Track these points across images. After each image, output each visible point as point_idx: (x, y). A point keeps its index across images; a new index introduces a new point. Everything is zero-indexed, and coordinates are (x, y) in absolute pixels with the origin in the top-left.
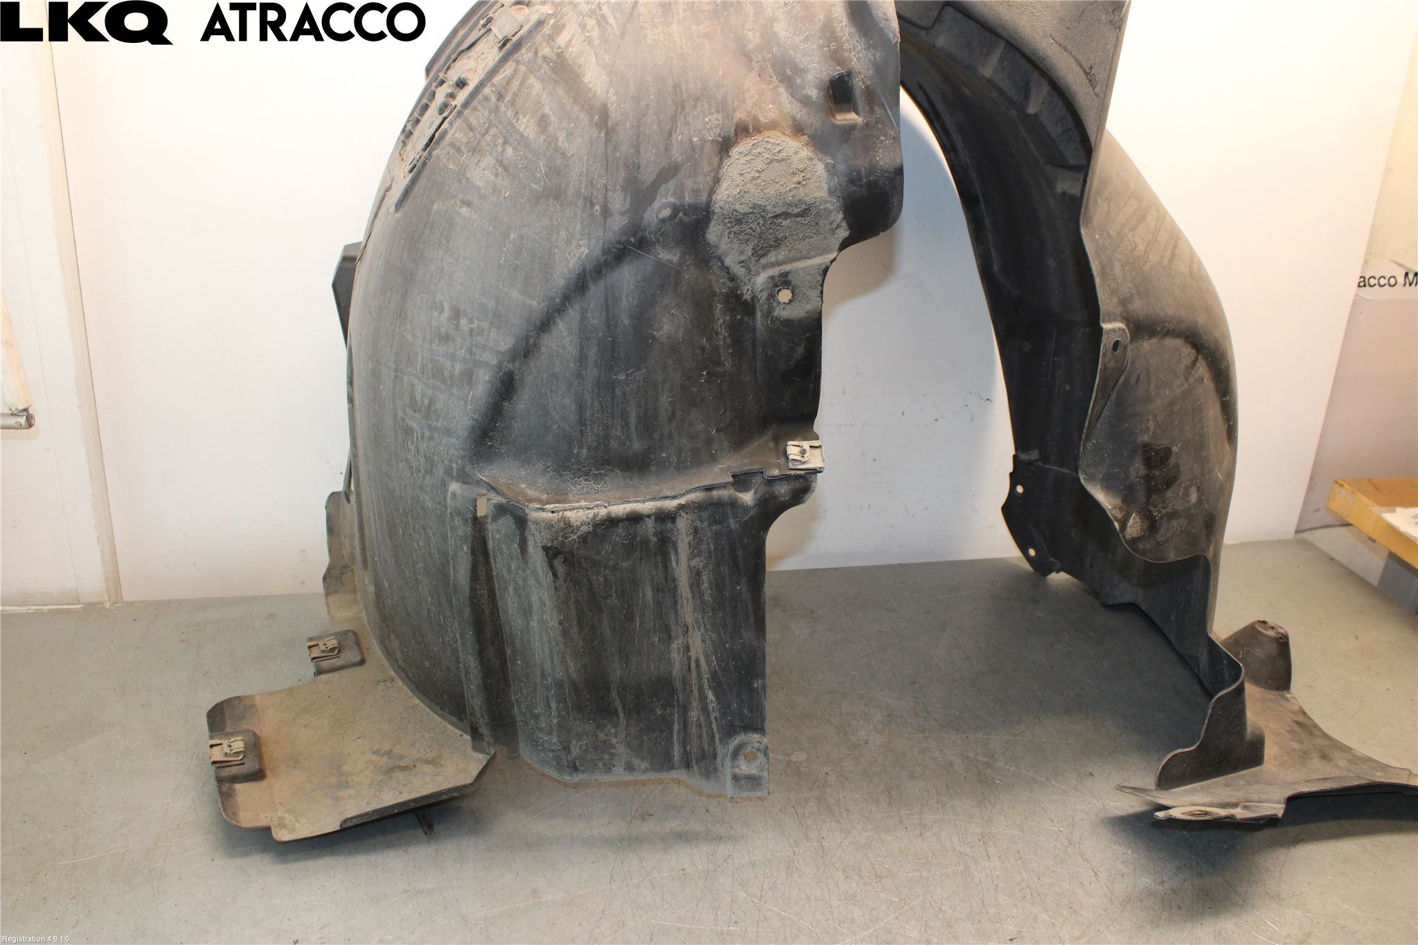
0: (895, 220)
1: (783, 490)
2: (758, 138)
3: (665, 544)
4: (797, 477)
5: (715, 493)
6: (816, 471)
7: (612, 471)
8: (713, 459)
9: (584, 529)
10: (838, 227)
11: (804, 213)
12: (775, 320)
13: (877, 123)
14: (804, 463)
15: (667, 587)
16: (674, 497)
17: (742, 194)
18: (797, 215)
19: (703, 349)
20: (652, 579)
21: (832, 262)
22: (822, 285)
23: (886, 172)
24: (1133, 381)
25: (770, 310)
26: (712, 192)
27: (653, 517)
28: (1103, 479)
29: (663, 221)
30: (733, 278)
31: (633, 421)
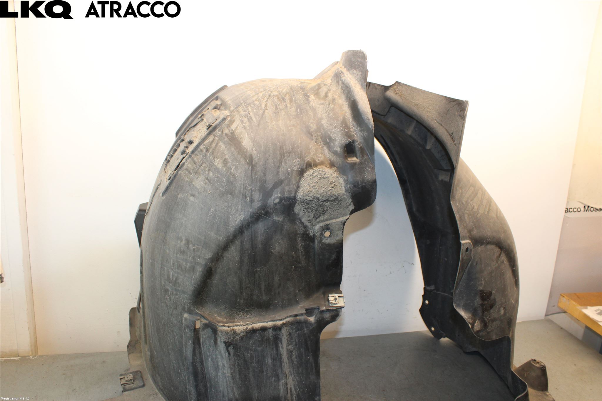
0: (373, 202)
1: (327, 316)
2: (316, 169)
3: (277, 340)
4: (333, 310)
5: (298, 318)
6: (341, 308)
7: (254, 309)
8: (297, 303)
9: (242, 334)
10: (349, 205)
11: (336, 199)
12: (323, 244)
13: (365, 162)
14: (336, 304)
15: (278, 358)
16: (281, 320)
17: (309, 192)
18: (332, 201)
19: (293, 257)
20: (271, 355)
21: (347, 219)
22: (343, 229)
23: (369, 182)
24: (474, 264)
25: (321, 240)
26: (296, 192)
27: (272, 329)
28: (463, 306)
29: (276, 204)
30: (305, 227)
31: (263, 287)
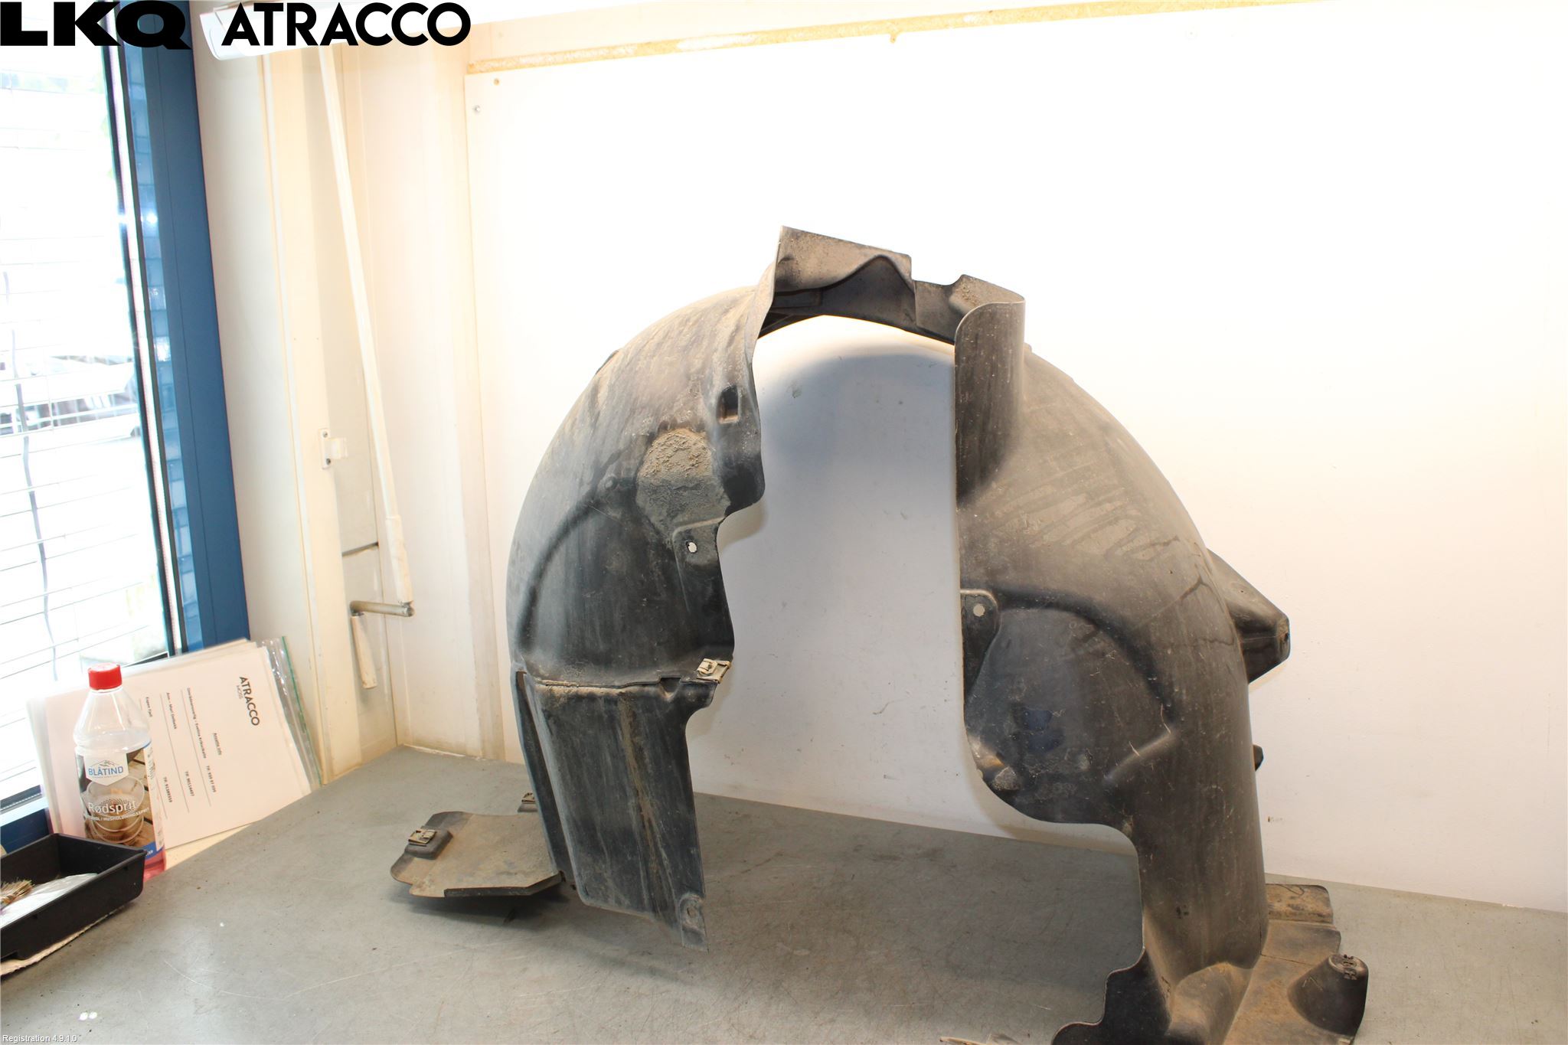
0: (761, 495)
1: (690, 693)
2: (672, 433)
3: (612, 721)
4: (702, 685)
5: (647, 689)
6: (715, 683)
7: (588, 663)
8: (655, 665)
9: (562, 700)
10: (722, 498)
11: (697, 487)
12: (688, 564)
13: (746, 422)
14: (709, 675)
15: (618, 754)
16: (619, 687)
17: (656, 472)
18: (692, 488)
19: (642, 582)
20: (609, 746)
21: (719, 523)
22: (715, 541)
23: (749, 458)
24: (1003, 645)
25: (683, 559)
26: (638, 470)
27: (603, 699)
28: (983, 732)
29: (608, 489)
30: (658, 532)
31: (598, 628)
